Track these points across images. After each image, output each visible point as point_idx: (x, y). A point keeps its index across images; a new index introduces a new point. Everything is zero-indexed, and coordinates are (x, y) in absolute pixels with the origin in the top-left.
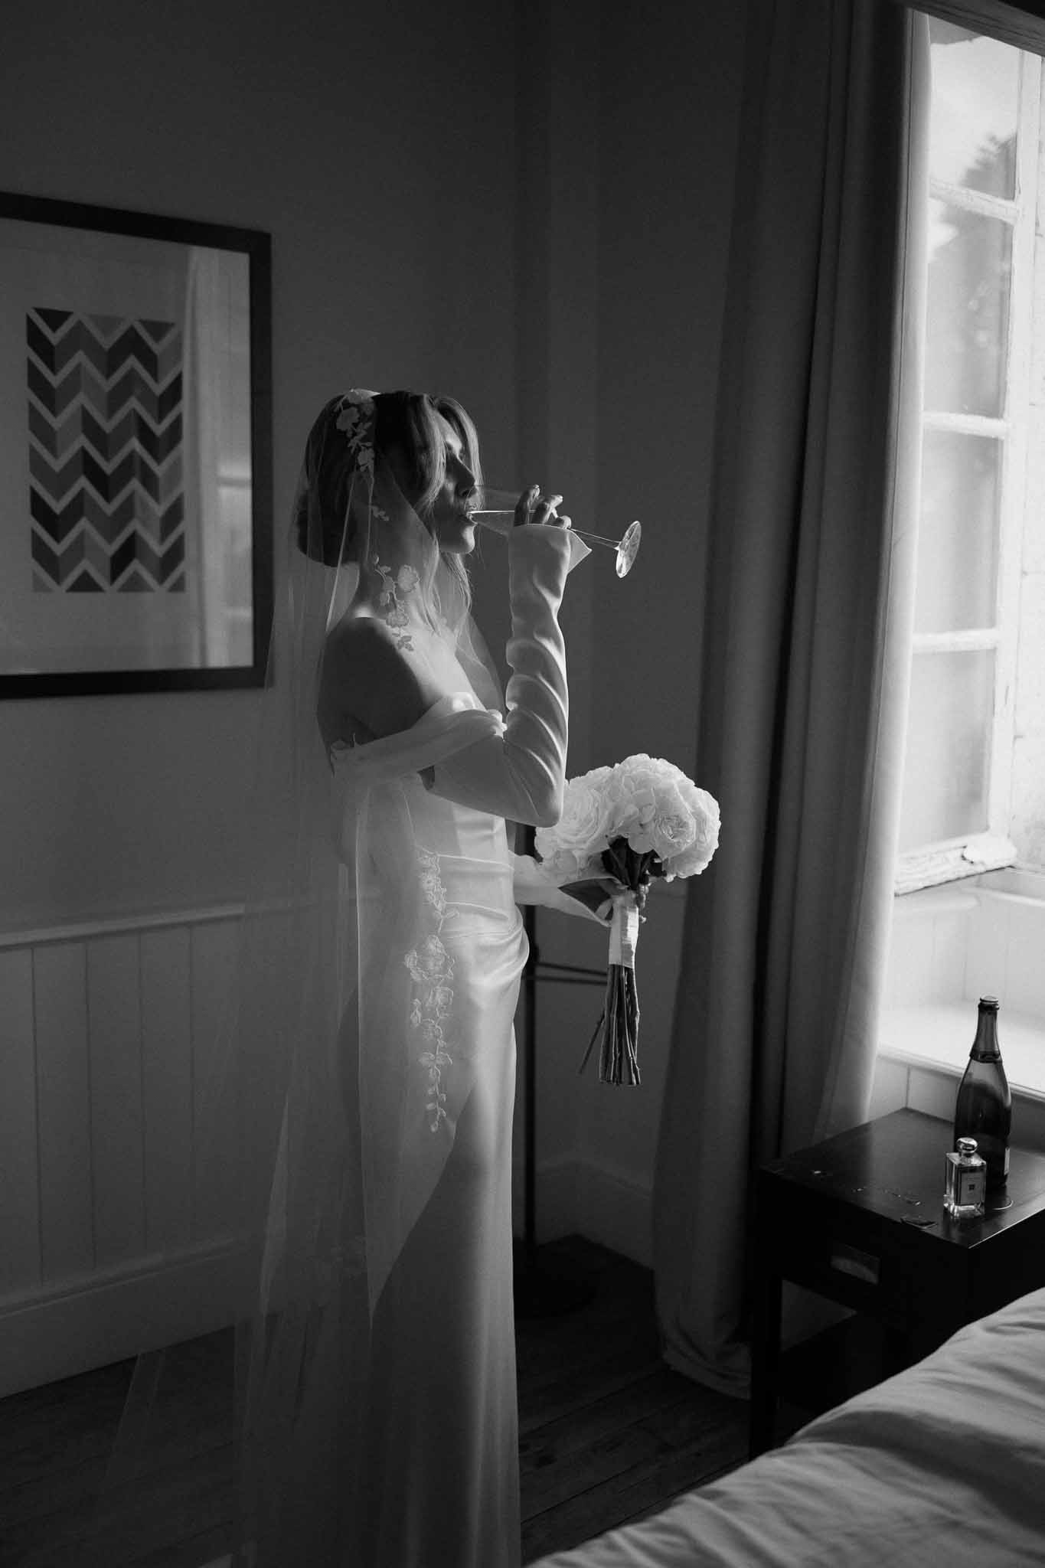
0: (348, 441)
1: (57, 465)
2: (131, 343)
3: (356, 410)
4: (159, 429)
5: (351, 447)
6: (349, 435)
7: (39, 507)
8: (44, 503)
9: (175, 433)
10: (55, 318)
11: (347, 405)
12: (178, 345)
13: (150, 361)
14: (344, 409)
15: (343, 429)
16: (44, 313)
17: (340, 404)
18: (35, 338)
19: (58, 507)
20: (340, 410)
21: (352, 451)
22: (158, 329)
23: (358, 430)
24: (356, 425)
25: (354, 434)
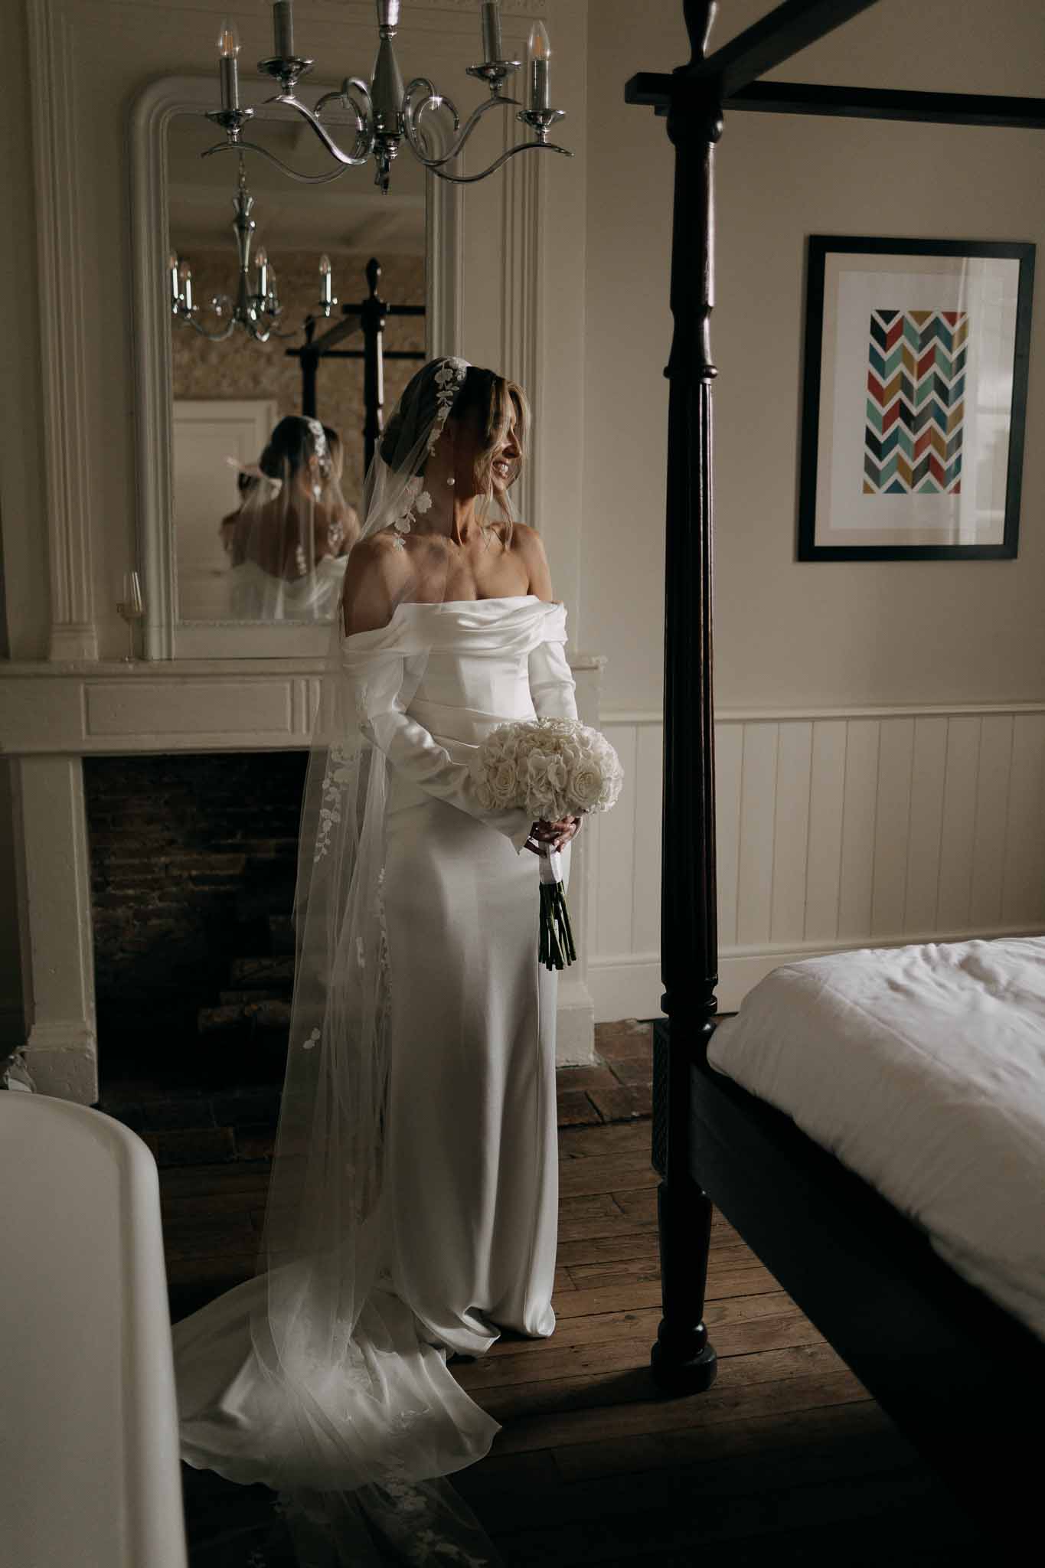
0: (438, 391)
1: (883, 411)
2: (936, 328)
3: (452, 372)
4: (951, 385)
5: (439, 398)
6: (440, 388)
7: (871, 439)
8: (874, 437)
9: (960, 387)
10: (888, 315)
11: (447, 366)
12: (964, 328)
13: (948, 341)
14: (445, 368)
15: (438, 382)
16: (881, 313)
17: (442, 364)
18: (876, 330)
19: (882, 438)
20: (441, 368)
21: (439, 402)
22: (952, 317)
23: (447, 387)
24: (447, 383)
25: (444, 389)
